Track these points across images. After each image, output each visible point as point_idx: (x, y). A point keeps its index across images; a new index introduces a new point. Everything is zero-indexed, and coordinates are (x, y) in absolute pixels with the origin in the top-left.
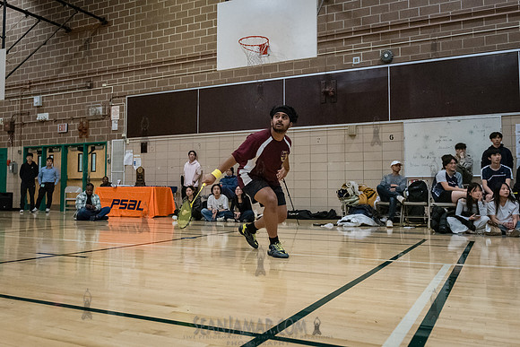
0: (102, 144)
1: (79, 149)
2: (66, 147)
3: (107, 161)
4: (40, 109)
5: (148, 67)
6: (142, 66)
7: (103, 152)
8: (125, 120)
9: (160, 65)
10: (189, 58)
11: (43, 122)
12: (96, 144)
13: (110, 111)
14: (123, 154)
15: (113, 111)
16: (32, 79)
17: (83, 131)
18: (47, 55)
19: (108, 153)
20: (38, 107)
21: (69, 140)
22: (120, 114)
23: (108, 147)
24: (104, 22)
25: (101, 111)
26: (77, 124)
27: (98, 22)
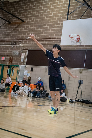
1: (9, 67)
2: (4, 66)
3: (18, 73)
7: (17, 69)
8: (26, 58)
10: (52, 39)
12: (15, 66)
13: (21, 54)
14: (24, 71)
15: (22, 55)
17: (11, 61)
18: (1, 31)
19: (19, 70)
21: (5, 63)
22: (25, 56)
23: (19, 68)
24: (23, 21)
25: (18, 54)
26: (9, 58)
27: (21, 21)
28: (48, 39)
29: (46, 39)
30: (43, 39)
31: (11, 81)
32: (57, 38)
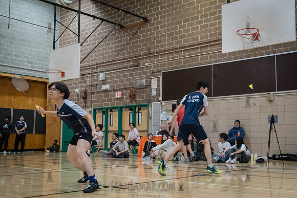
0: (145, 106)
1: (131, 109)
2: (121, 108)
3: (149, 118)
4: (104, 82)
5: (176, 50)
6: (172, 50)
7: (146, 111)
8: (161, 88)
9: (185, 49)
10: (205, 43)
11: (105, 91)
12: (142, 106)
13: (150, 82)
14: (159, 112)
15: (152, 82)
16: (99, 62)
17: (133, 97)
18: (109, 44)
19: (150, 112)
20: (102, 80)
21: (123, 103)
22: (158, 84)
23: (150, 108)
24: (146, 20)
25: (144, 83)
26: (128, 92)
27: (142, 20)
28: (197, 45)
29: (194, 45)
30: (188, 46)
31: (138, 136)
32: (214, 41)
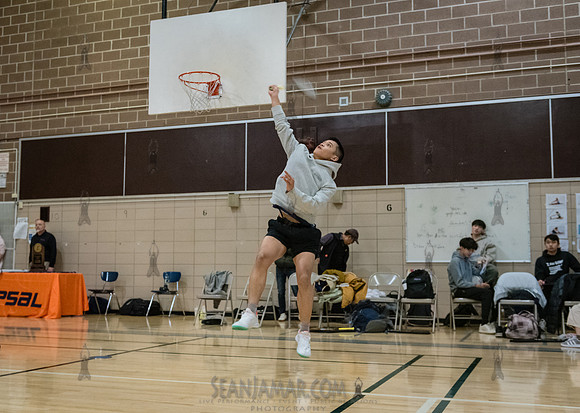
5: (54, 98)
6: (44, 96)
8: (17, 173)
9: (70, 96)
10: (113, 88)
14: (13, 223)
22: (10, 165)
28: (96, 90)
29: (90, 91)
30: (78, 92)
32: (132, 86)
